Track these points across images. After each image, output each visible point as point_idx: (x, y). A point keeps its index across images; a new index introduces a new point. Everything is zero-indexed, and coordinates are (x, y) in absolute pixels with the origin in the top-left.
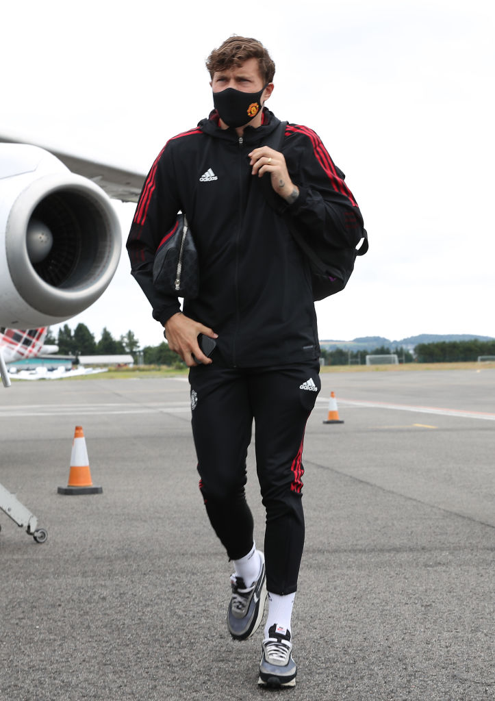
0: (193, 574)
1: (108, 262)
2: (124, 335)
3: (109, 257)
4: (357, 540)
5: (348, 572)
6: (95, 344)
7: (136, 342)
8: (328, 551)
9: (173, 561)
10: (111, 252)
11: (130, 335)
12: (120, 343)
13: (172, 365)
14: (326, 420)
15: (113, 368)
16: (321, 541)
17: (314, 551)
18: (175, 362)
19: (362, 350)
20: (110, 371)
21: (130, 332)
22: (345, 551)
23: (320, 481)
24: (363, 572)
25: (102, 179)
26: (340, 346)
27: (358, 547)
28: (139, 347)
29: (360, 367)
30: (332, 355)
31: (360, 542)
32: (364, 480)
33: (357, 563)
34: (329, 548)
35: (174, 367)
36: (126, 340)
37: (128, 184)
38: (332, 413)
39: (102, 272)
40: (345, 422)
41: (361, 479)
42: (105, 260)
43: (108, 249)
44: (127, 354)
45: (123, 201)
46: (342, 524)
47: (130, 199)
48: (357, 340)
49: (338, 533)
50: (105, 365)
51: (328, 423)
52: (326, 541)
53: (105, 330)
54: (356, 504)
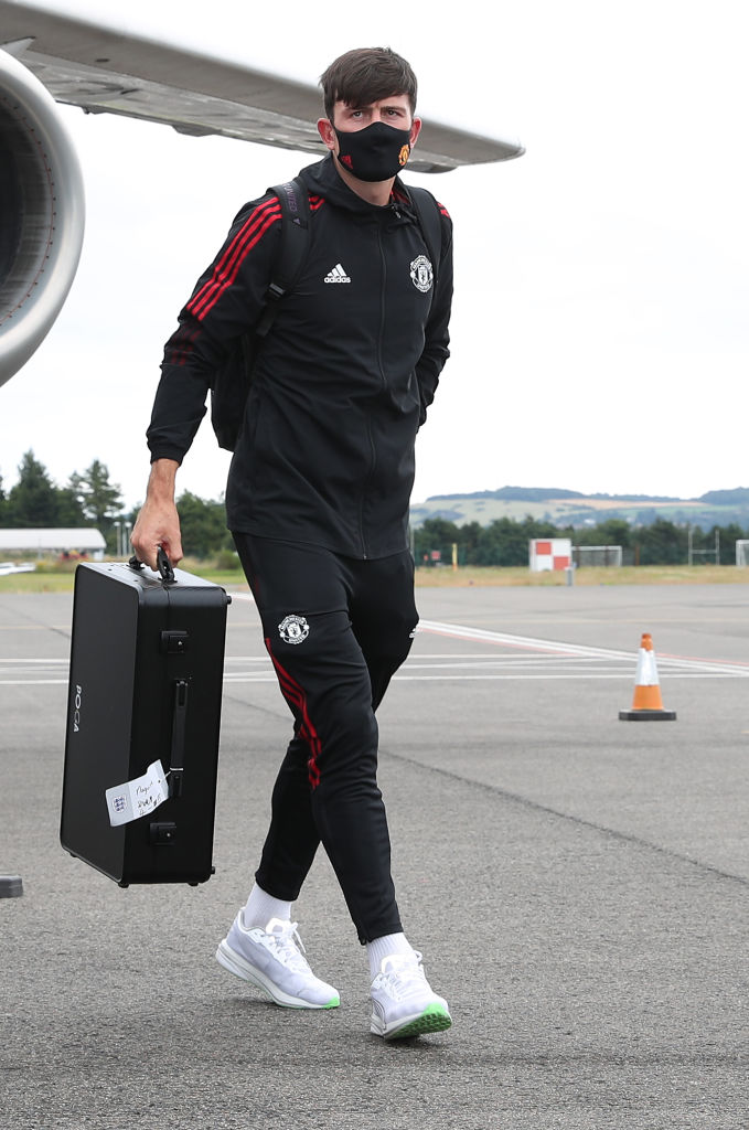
0: (270, 1114)
1: (45, 272)
2: (82, 473)
3: (50, 258)
4: (714, 1031)
5: (690, 1117)
7: (115, 494)
8: (635, 1060)
9: (215, 1080)
10: (53, 244)
11: (97, 474)
12: (70, 495)
13: (210, 558)
14: (627, 711)
15: (50, 563)
16: (614, 1033)
17: (595, 1059)
18: (218, 548)
19: (724, 524)
20: (40, 571)
21: (96, 466)
22: (681, 1059)
23: (612, 873)
24: (728, 1117)
25: (31, 48)
26: (667, 512)
27: (716, 1050)
28: (120, 506)
29: (718, 571)
30: (643, 536)
31: (720, 1037)
32: (730, 871)
33: (712, 1092)
34: (637, 1052)
35: (214, 564)
36: (86, 488)
37: (101, 61)
38: (643, 692)
39: (30, 298)
40: (678, 717)
41: (723, 869)
42: (38, 266)
43: (46, 233)
44: (88, 524)
45: (88, 110)
46: (672, 987)
47: (106, 105)
48: (713, 498)
49: (662, 1010)
50: (28, 555)
51: (632, 717)
52: (627, 1032)
53: (29, 458)
54: (710, 936)
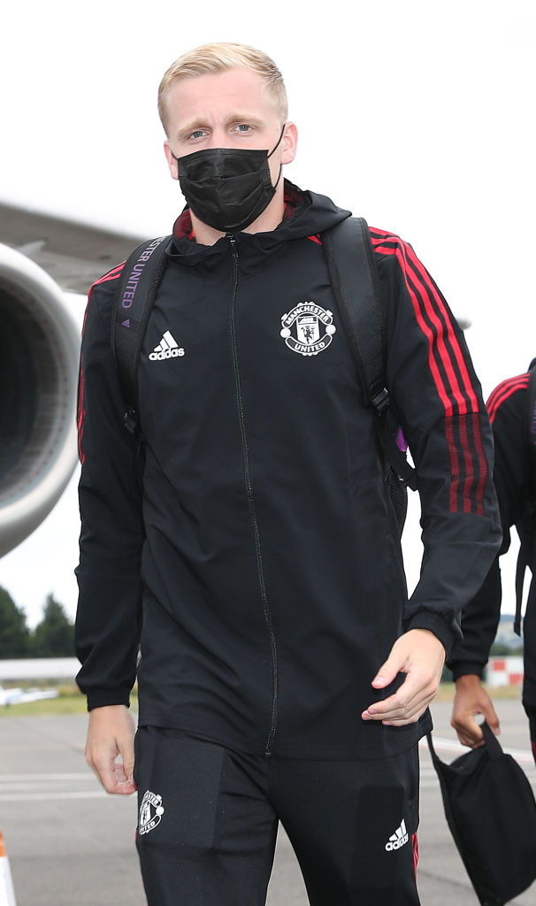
1: (59, 442)
6: (27, 631)
15: (69, 689)
20: (62, 696)
39: (46, 466)
50: (51, 682)
